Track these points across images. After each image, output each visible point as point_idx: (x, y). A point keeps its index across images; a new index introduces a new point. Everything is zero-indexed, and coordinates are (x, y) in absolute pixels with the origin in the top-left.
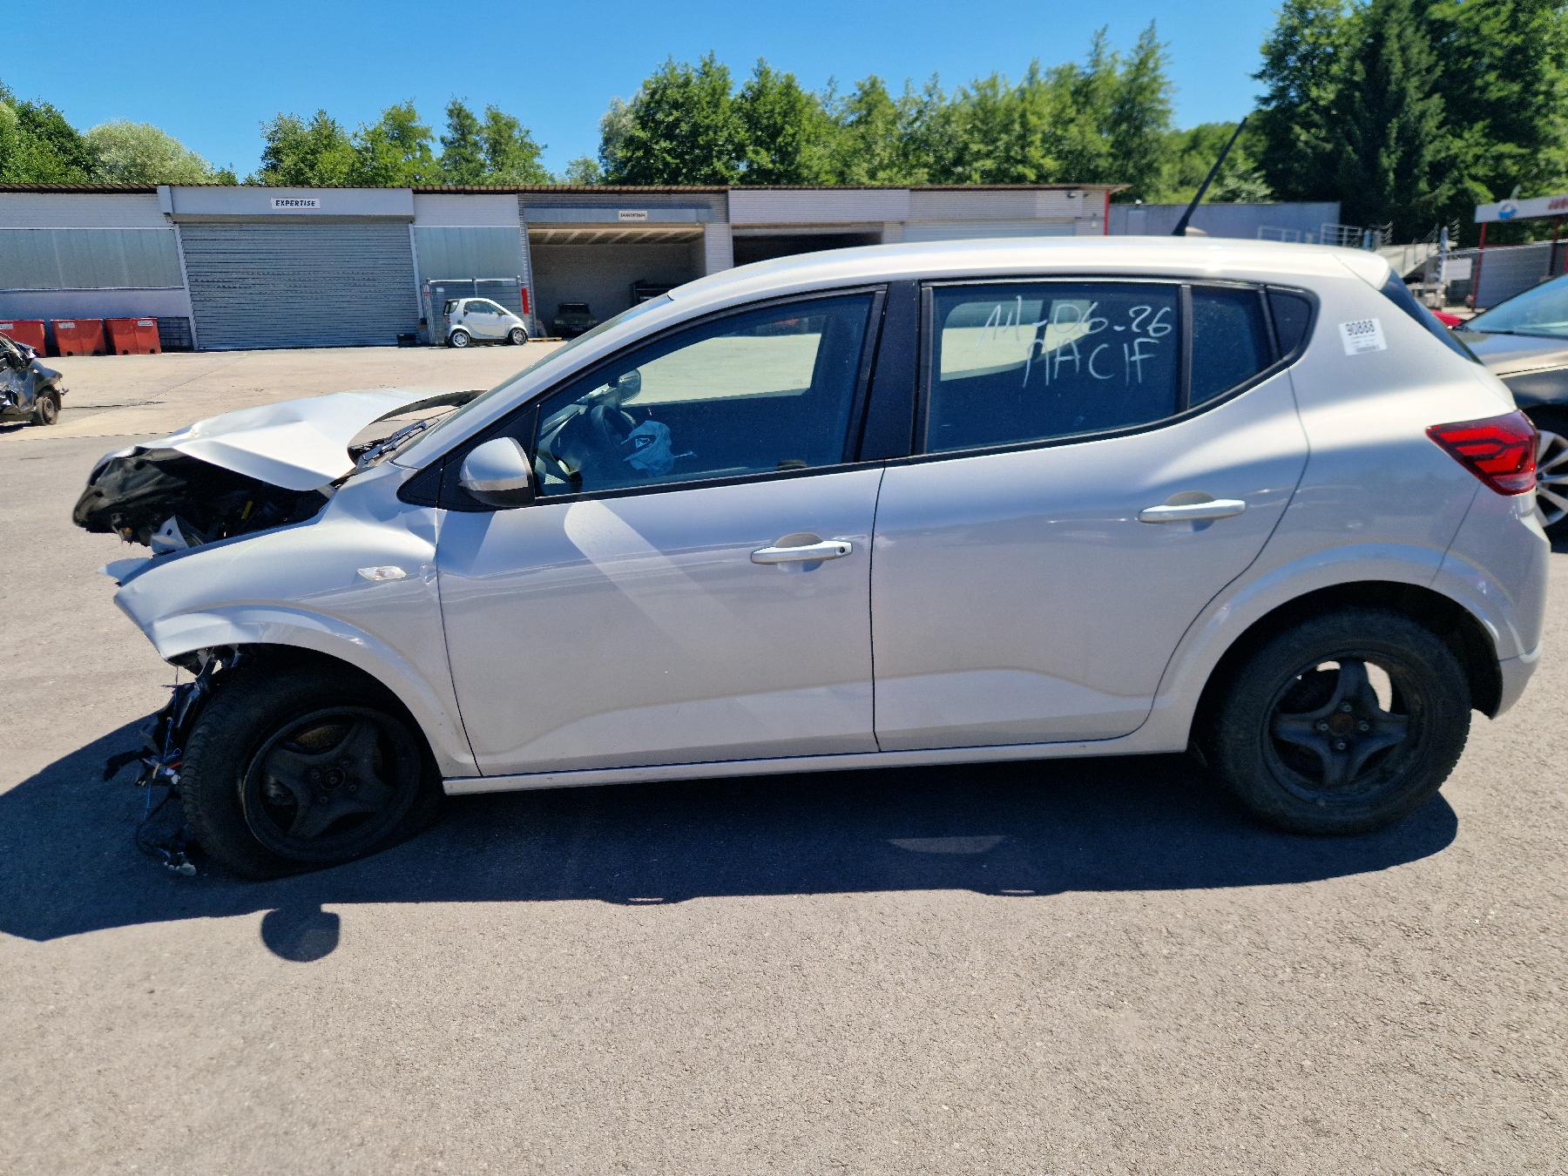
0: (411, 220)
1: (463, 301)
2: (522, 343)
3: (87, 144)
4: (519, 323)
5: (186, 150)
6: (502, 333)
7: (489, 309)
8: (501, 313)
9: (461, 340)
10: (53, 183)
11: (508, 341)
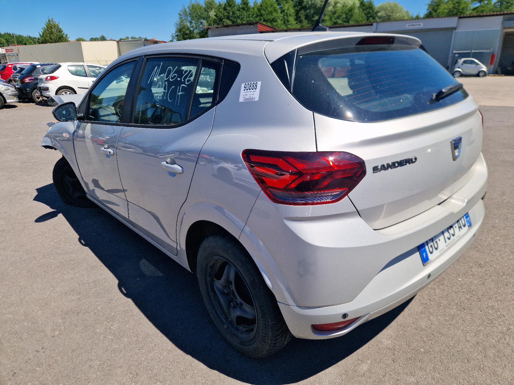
0: (455, 29)
1: (463, 59)
2: (483, 76)
3: (375, 11)
4: (484, 68)
5: (405, 10)
6: (475, 72)
7: (472, 62)
8: (477, 64)
9: (458, 75)
10: (361, 23)
11: (478, 75)
